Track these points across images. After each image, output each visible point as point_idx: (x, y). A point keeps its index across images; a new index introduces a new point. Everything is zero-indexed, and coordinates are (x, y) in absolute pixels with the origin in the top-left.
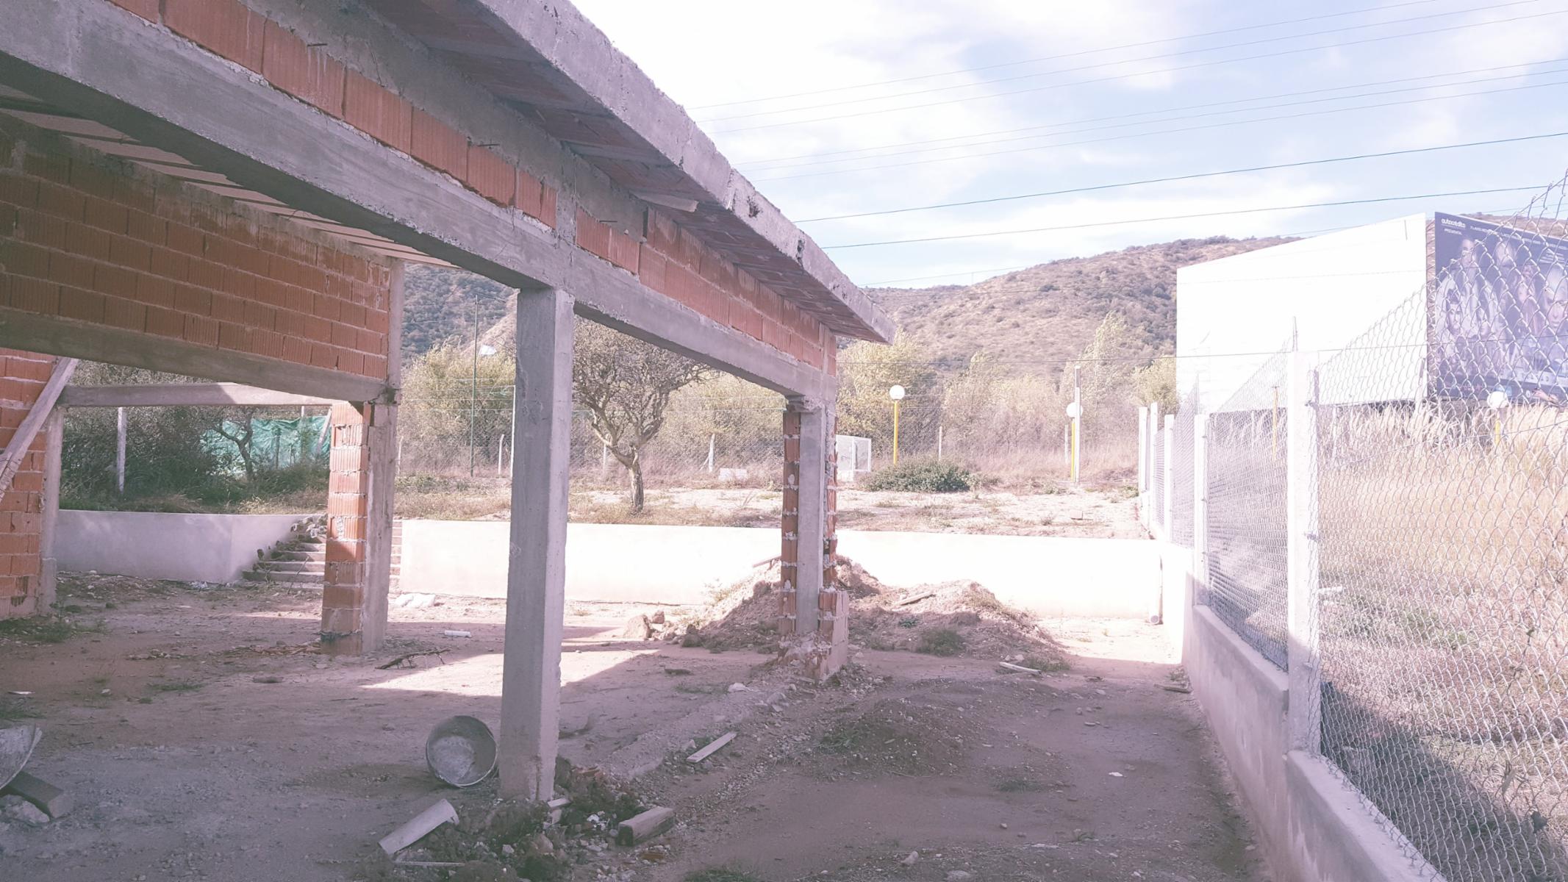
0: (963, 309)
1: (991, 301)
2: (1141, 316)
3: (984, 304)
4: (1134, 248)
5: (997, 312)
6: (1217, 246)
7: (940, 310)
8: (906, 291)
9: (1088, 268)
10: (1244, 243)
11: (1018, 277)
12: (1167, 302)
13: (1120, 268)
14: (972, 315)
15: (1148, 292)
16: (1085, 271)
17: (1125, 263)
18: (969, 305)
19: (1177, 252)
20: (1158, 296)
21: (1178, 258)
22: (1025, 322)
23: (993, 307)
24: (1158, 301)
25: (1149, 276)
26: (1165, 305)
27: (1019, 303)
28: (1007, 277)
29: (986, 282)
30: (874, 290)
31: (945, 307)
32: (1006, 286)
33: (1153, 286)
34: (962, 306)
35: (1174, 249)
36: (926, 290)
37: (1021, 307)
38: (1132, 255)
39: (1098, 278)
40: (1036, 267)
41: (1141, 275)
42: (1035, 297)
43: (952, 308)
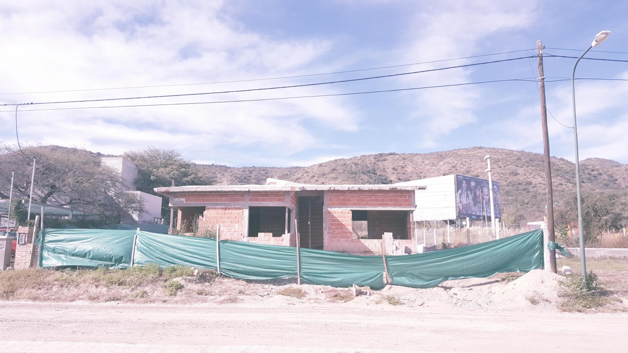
0: (303, 176)
1: (313, 174)
2: (367, 180)
3: (311, 175)
4: (363, 156)
5: (316, 178)
6: (392, 156)
7: (294, 177)
8: (279, 168)
9: (348, 162)
10: (402, 155)
11: (323, 165)
12: (376, 176)
13: (359, 163)
14: (307, 179)
15: (369, 172)
16: (347, 164)
17: (360, 161)
18: (305, 175)
19: (378, 158)
20: (373, 173)
21: (379, 160)
22: (326, 182)
23: (314, 176)
24: (373, 175)
25: (369, 166)
26: (376, 177)
27: (323, 175)
28: (319, 165)
29: (311, 167)
30: (267, 168)
31: (296, 176)
32: (319, 168)
33: (371, 170)
34: (303, 175)
35: (378, 156)
36: (287, 168)
37: (325, 177)
38: (363, 158)
39: (352, 167)
40: (329, 162)
41: (366, 165)
42: (329, 173)
43: (299, 176)
